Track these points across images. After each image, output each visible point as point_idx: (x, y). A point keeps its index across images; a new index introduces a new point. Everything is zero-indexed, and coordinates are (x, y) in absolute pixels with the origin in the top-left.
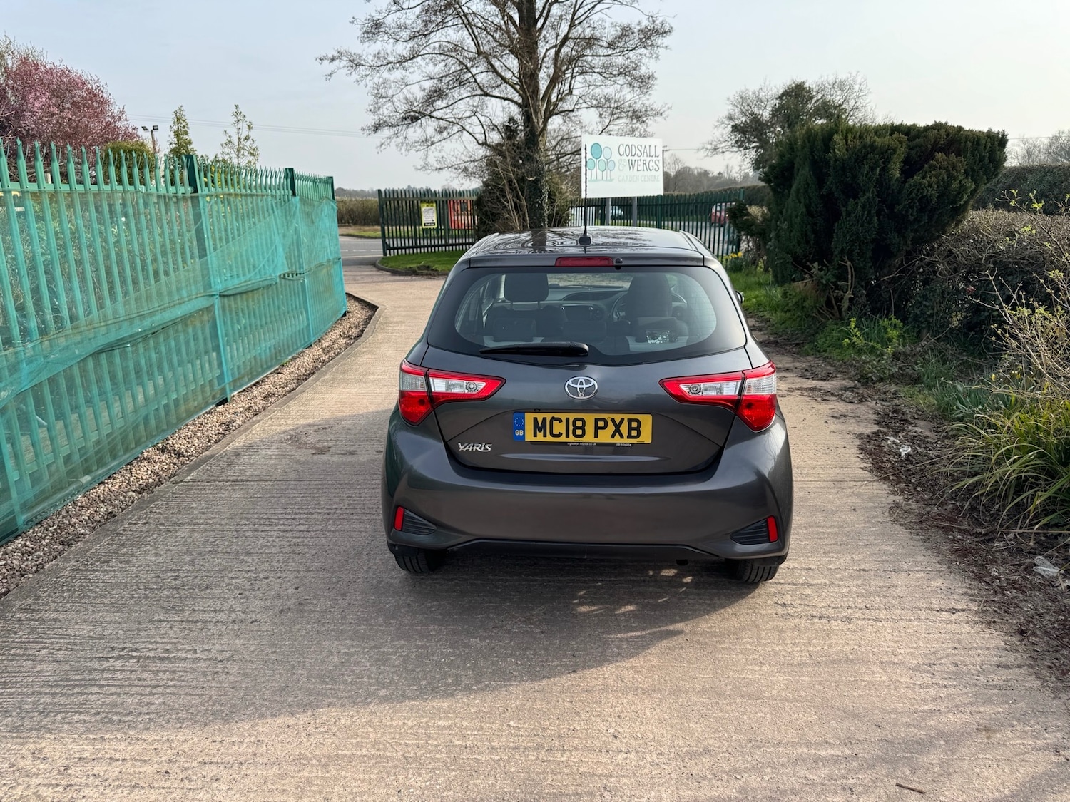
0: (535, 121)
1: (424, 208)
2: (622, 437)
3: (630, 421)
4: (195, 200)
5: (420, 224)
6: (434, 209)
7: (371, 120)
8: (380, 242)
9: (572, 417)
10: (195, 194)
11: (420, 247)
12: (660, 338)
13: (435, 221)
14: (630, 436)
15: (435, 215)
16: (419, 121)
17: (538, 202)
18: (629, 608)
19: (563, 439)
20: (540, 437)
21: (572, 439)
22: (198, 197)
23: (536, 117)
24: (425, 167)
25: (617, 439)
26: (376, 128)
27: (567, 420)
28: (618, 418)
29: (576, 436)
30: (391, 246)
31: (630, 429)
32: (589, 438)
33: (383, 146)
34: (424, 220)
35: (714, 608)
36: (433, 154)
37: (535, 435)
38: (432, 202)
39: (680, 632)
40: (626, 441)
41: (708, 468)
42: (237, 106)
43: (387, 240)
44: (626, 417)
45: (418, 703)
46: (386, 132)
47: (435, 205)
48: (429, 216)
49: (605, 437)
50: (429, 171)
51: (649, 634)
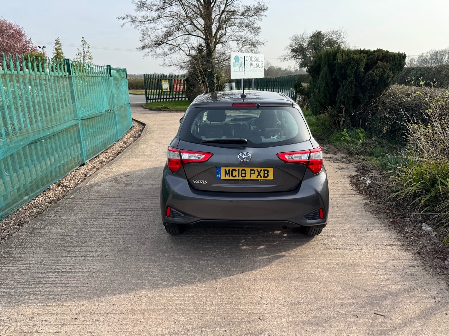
0: (211, 46)
1: (163, 82)
2: (261, 177)
3: (264, 170)
4: (70, 78)
5: (162, 89)
7: (140, 44)
9: (241, 169)
10: (70, 76)
13: (168, 88)
14: (264, 177)
16: (161, 45)
17: (212, 80)
18: (263, 247)
19: (237, 178)
20: (227, 178)
21: (240, 178)
23: (211, 44)
24: (164, 65)
25: (259, 178)
26: (143, 48)
28: (259, 169)
31: (265, 173)
32: (248, 177)
33: (146, 56)
34: (164, 87)
35: (297, 246)
36: (167, 60)
37: (225, 177)
38: (167, 80)
39: (284, 256)
40: (263, 178)
41: (296, 189)
43: (148, 96)
45: (179, 287)
46: (147, 50)
47: (168, 81)
48: (166, 86)
49: (254, 177)
50: (165, 67)
51: (272, 257)
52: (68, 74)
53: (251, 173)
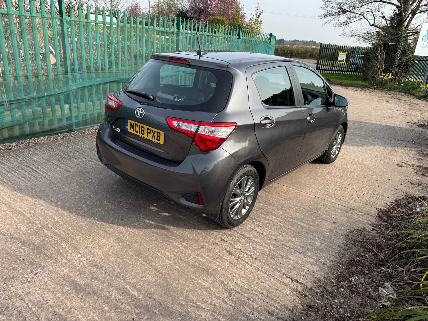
0: (404, 15)
1: (341, 53)
5: (337, 60)
6: (346, 54)
7: (324, 12)
8: (316, 65)
11: (334, 71)
12: (180, 99)
13: (344, 60)
15: (345, 57)
16: (346, 13)
17: (394, 55)
19: (138, 134)
22: (179, 33)
23: (405, 13)
24: (344, 34)
25: (153, 139)
26: (325, 16)
27: (140, 126)
28: (154, 130)
29: (142, 134)
30: (320, 68)
31: (157, 136)
32: (145, 136)
33: (326, 24)
34: (339, 59)
38: (345, 51)
42: (258, 3)
43: (319, 66)
44: (157, 130)
46: (329, 18)
47: (346, 52)
48: (342, 57)
49: (150, 137)
50: (345, 37)
52: (176, 30)
53: (148, 133)
